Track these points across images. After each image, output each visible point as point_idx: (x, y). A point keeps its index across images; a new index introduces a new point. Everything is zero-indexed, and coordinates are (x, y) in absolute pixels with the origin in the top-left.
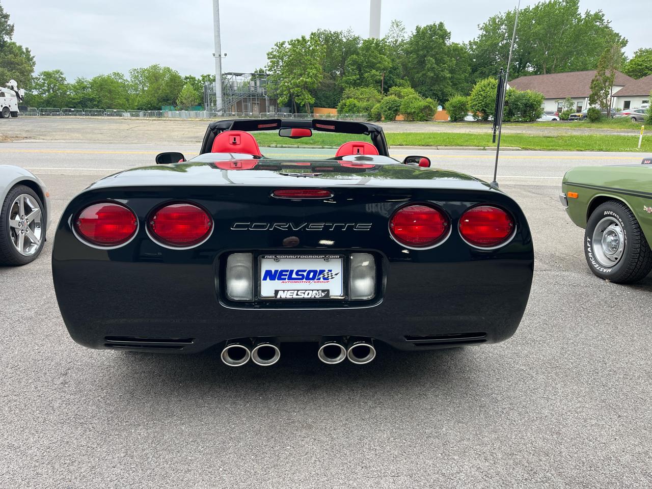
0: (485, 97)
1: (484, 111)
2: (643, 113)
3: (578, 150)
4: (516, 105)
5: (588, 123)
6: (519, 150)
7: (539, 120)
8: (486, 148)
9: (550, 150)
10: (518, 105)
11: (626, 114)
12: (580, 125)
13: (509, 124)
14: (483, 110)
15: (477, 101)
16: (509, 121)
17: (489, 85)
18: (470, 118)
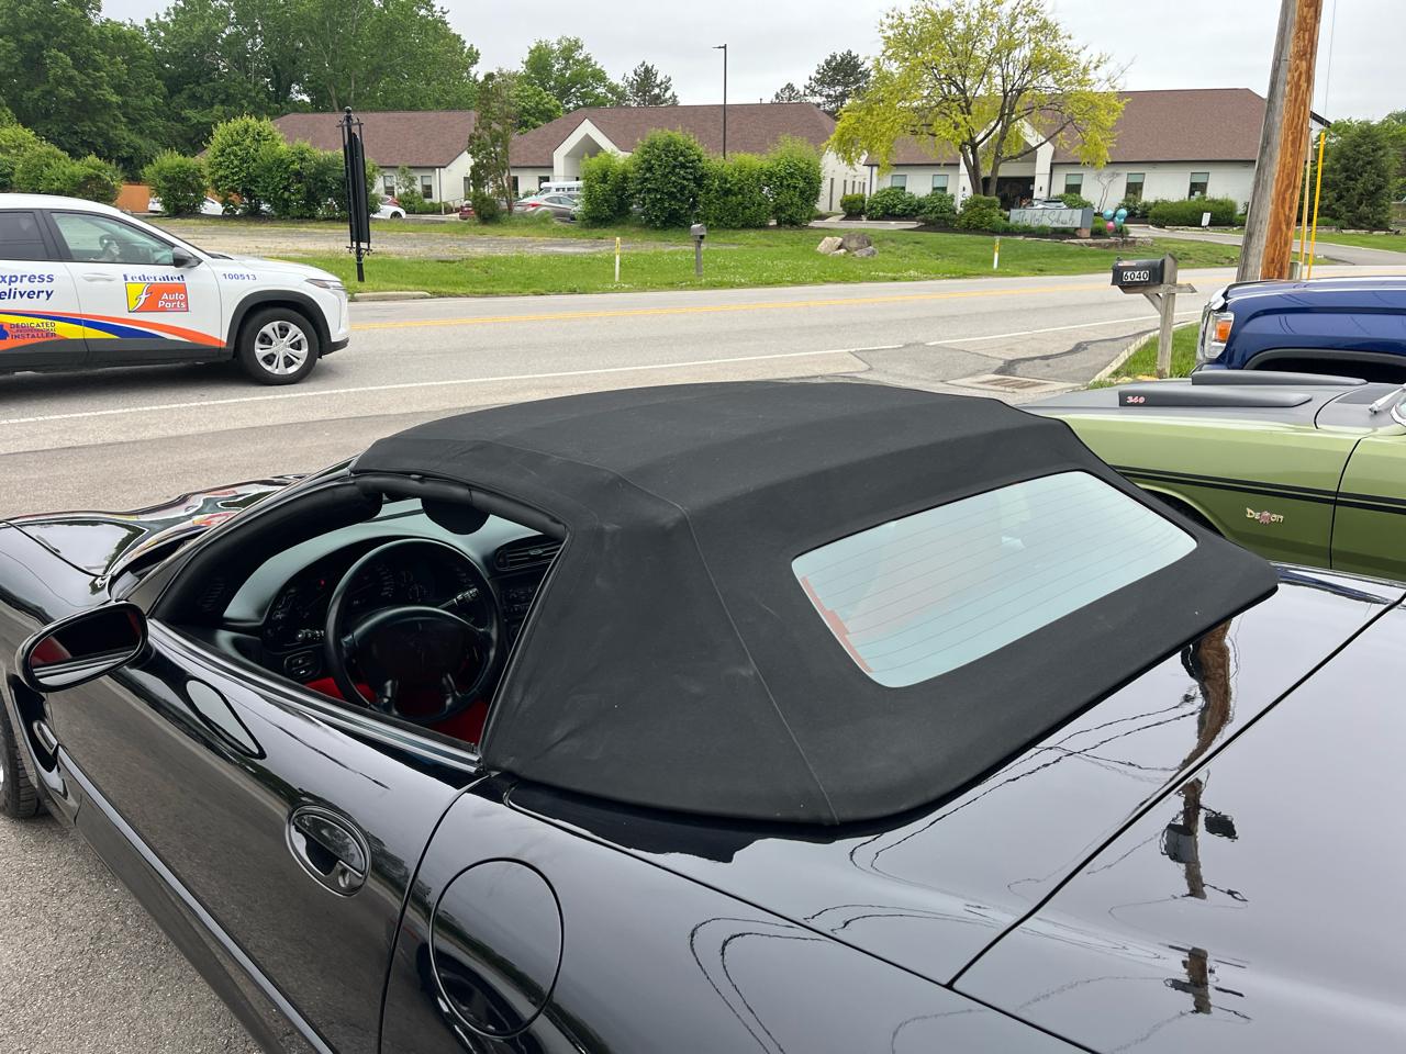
0: (243, 161)
1: (249, 194)
2: (560, 203)
3: (536, 294)
4: (321, 181)
5: (476, 224)
6: (425, 297)
7: (375, 216)
8: (356, 295)
9: (486, 295)
10: (326, 182)
11: (533, 205)
12: (464, 229)
13: (314, 225)
14: (244, 189)
15: (228, 167)
16: (313, 218)
17: (246, 131)
18: (213, 207)
